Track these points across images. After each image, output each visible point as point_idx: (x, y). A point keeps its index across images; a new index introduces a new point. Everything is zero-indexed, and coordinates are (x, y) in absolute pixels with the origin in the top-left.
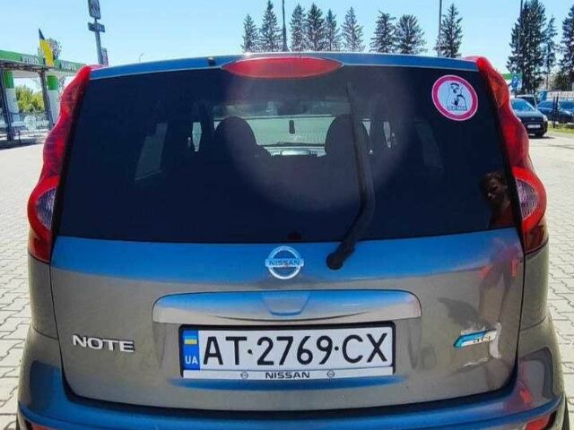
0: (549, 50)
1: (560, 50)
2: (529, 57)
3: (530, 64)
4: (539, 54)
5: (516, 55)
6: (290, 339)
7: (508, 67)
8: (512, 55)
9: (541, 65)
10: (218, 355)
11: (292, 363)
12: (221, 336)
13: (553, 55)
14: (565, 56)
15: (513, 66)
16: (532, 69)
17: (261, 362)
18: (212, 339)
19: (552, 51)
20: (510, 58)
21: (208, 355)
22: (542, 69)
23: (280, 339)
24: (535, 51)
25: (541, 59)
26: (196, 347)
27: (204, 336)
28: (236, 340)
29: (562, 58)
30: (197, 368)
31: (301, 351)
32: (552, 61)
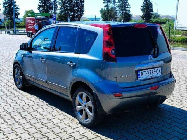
0: (55, 3)
1: (59, 3)
2: (47, 6)
3: (47, 9)
4: (51, 4)
5: (41, 4)
6: (151, 71)
7: (38, 9)
8: (40, 4)
9: (52, 9)
10: (143, 75)
11: (152, 75)
12: (143, 71)
13: (56, 5)
14: (61, 6)
15: (41, 9)
16: (49, 11)
17: (148, 75)
18: (142, 72)
19: (56, 4)
20: (39, 5)
21: (141, 75)
22: (53, 11)
23: (150, 71)
24: (49, 3)
25: (52, 7)
26: (140, 74)
27: (141, 71)
28: (145, 72)
29: (60, 7)
30: (140, 77)
31: (152, 72)
32: (56, 8)
